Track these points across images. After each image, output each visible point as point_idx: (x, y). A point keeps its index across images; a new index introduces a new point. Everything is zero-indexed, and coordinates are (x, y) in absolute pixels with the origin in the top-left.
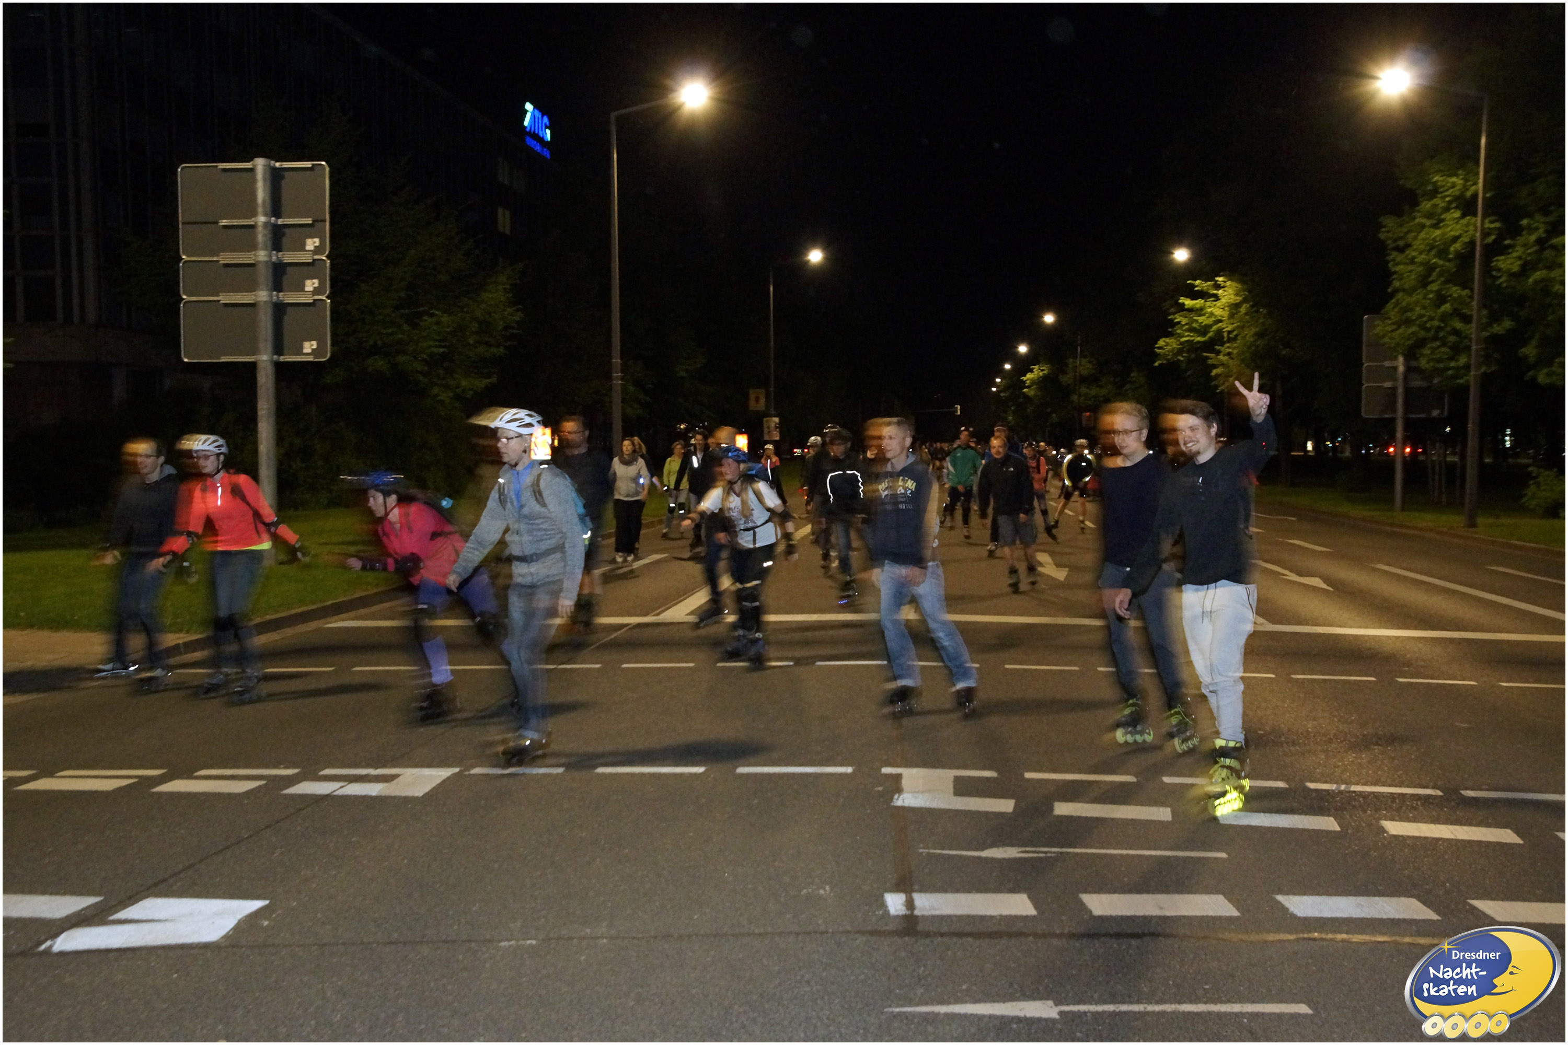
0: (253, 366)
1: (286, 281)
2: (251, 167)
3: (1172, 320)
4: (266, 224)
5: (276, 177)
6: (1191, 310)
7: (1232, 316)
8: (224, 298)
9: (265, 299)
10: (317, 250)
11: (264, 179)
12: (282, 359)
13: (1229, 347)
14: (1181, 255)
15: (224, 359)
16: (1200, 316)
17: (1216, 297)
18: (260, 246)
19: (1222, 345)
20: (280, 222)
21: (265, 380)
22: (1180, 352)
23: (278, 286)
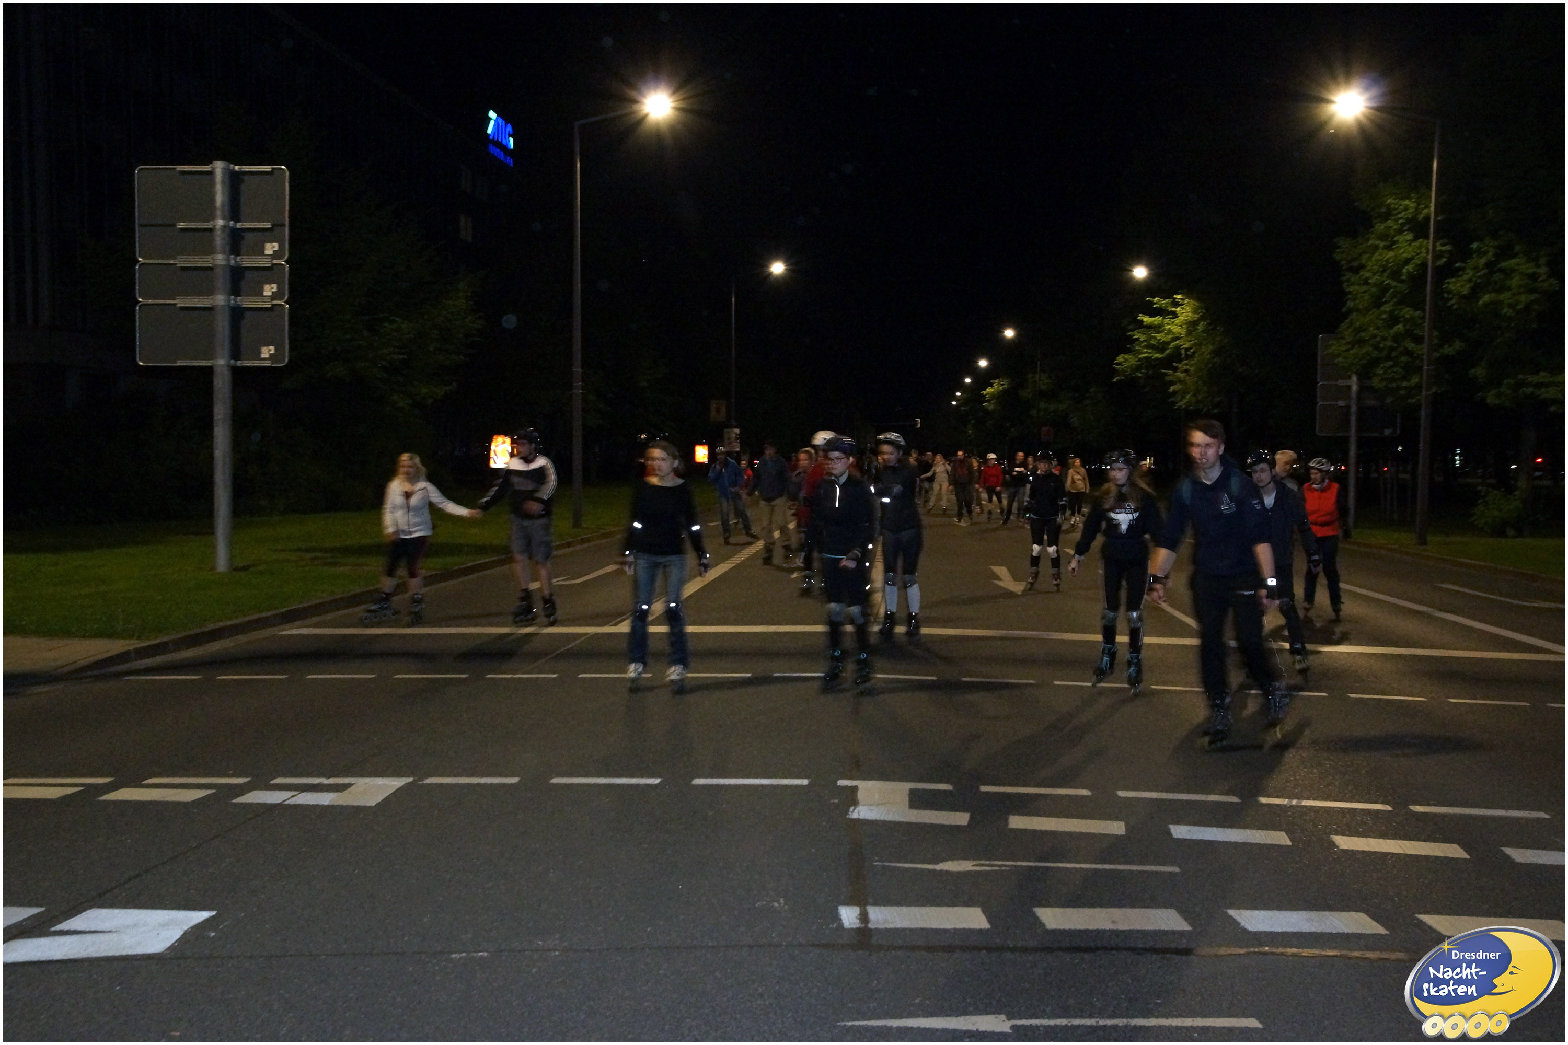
0: (210, 370)
1: (243, 285)
2: (210, 169)
3: (1131, 336)
4: (224, 227)
5: (235, 181)
6: (1150, 327)
7: (1189, 333)
8: (180, 302)
9: (222, 303)
10: (276, 255)
11: (223, 182)
12: (239, 363)
13: (1186, 364)
14: (1140, 272)
15: (179, 363)
16: (1159, 332)
17: (1175, 315)
18: (219, 248)
19: (1180, 361)
20: (239, 225)
21: (222, 384)
22: (1138, 368)
23: (235, 290)
